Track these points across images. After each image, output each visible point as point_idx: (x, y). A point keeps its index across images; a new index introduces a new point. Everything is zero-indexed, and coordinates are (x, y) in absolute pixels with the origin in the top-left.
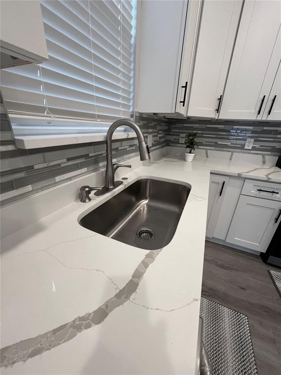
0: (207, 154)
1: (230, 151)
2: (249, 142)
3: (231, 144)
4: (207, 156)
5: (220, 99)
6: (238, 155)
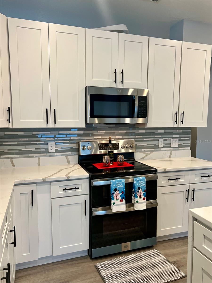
0: (12, 163)
1: (36, 157)
2: (51, 146)
3: (36, 149)
4: (14, 166)
5: (9, 110)
6: (44, 159)
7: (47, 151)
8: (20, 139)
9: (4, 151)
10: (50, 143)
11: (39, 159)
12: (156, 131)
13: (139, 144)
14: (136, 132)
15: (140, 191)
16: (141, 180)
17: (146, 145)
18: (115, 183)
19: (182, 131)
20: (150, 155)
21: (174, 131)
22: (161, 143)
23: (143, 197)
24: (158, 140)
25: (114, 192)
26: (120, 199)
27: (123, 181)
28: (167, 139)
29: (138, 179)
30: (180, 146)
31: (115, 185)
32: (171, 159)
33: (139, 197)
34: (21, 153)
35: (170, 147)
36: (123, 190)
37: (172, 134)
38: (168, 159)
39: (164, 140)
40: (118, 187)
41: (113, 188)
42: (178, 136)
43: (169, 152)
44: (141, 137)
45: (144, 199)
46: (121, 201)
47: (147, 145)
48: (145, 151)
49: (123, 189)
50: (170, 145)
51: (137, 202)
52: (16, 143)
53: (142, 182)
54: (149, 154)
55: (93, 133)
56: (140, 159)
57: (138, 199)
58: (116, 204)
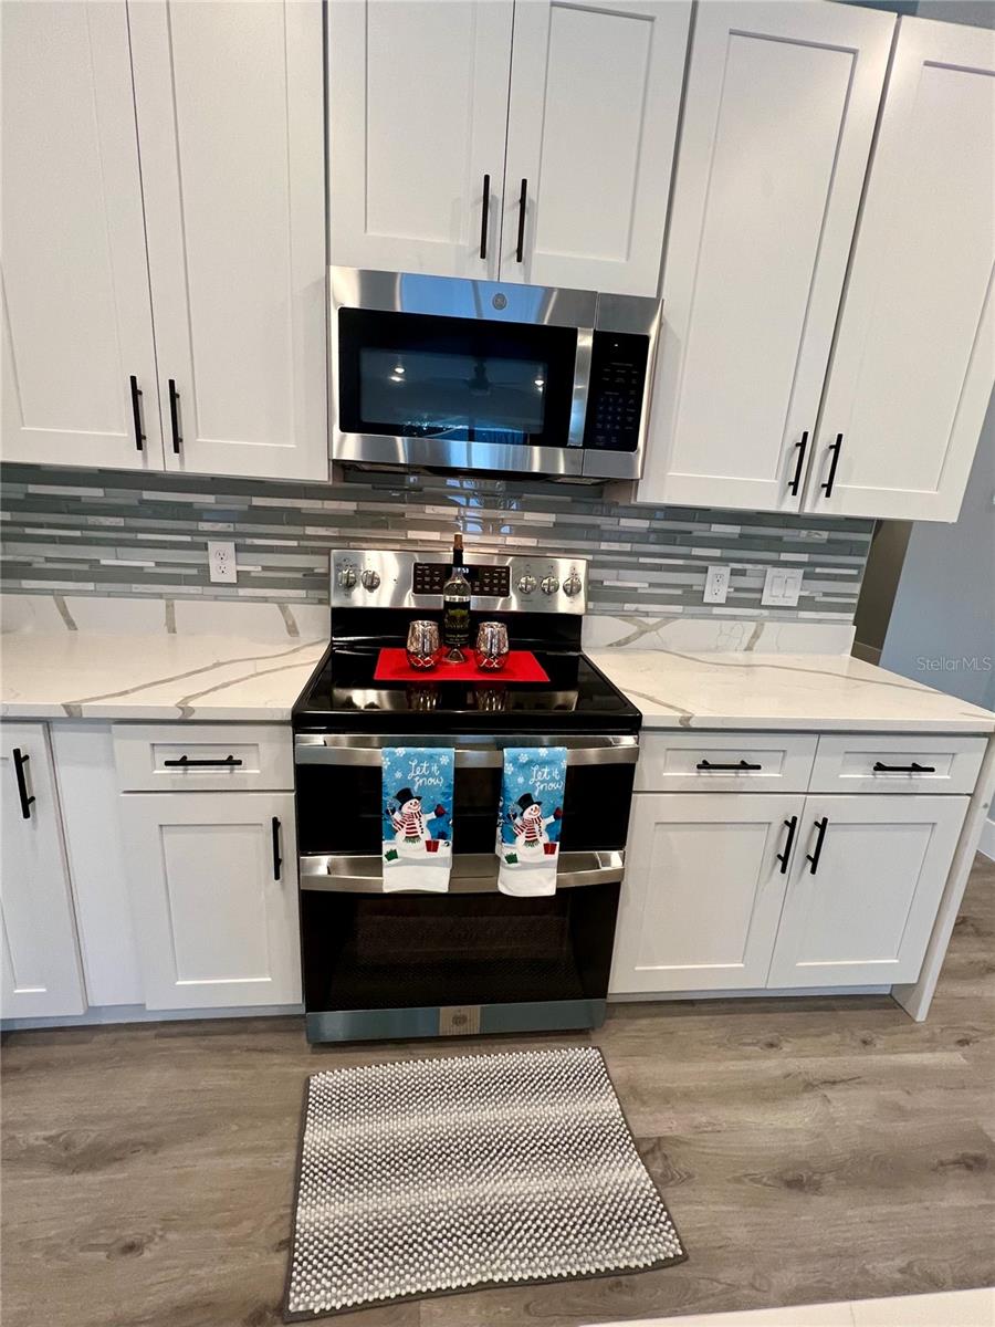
0: (65, 613)
1: (158, 596)
2: (221, 556)
3: (157, 564)
4: (71, 624)
7: (202, 577)
8: (92, 520)
9: (29, 564)
10: (213, 546)
11: (170, 608)
12: (698, 529)
13: (610, 579)
14: (605, 522)
15: (530, 813)
16: (543, 763)
17: (647, 585)
18: (402, 764)
19: (825, 535)
20: (659, 631)
21: (787, 534)
22: (717, 585)
23: (544, 839)
24: (705, 570)
25: (397, 803)
26: (426, 836)
27: (444, 760)
28: (748, 566)
29: (524, 754)
30: (806, 603)
31: (405, 775)
32: (755, 657)
33: (521, 839)
34: (99, 574)
35: (757, 604)
36: (441, 800)
37: (777, 544)
38: (741, 657)
39: (734, 573)
40: (419, 782)
41: (391, 784)
42: (804, 558)
43: (752, 626)
44: (627, 547)
45: (549, 849)
46: (432, 846)
47: (651, 585)
48: (636, 611)
49: (444, 794)
50: (757, 596)
51: (512, 859)
52: (77, 533)
53: (546, 770)
54: (656, 627)
55: (403, 515)
56: (611, 645)
57: (519, 846)
58: (404, 858)
